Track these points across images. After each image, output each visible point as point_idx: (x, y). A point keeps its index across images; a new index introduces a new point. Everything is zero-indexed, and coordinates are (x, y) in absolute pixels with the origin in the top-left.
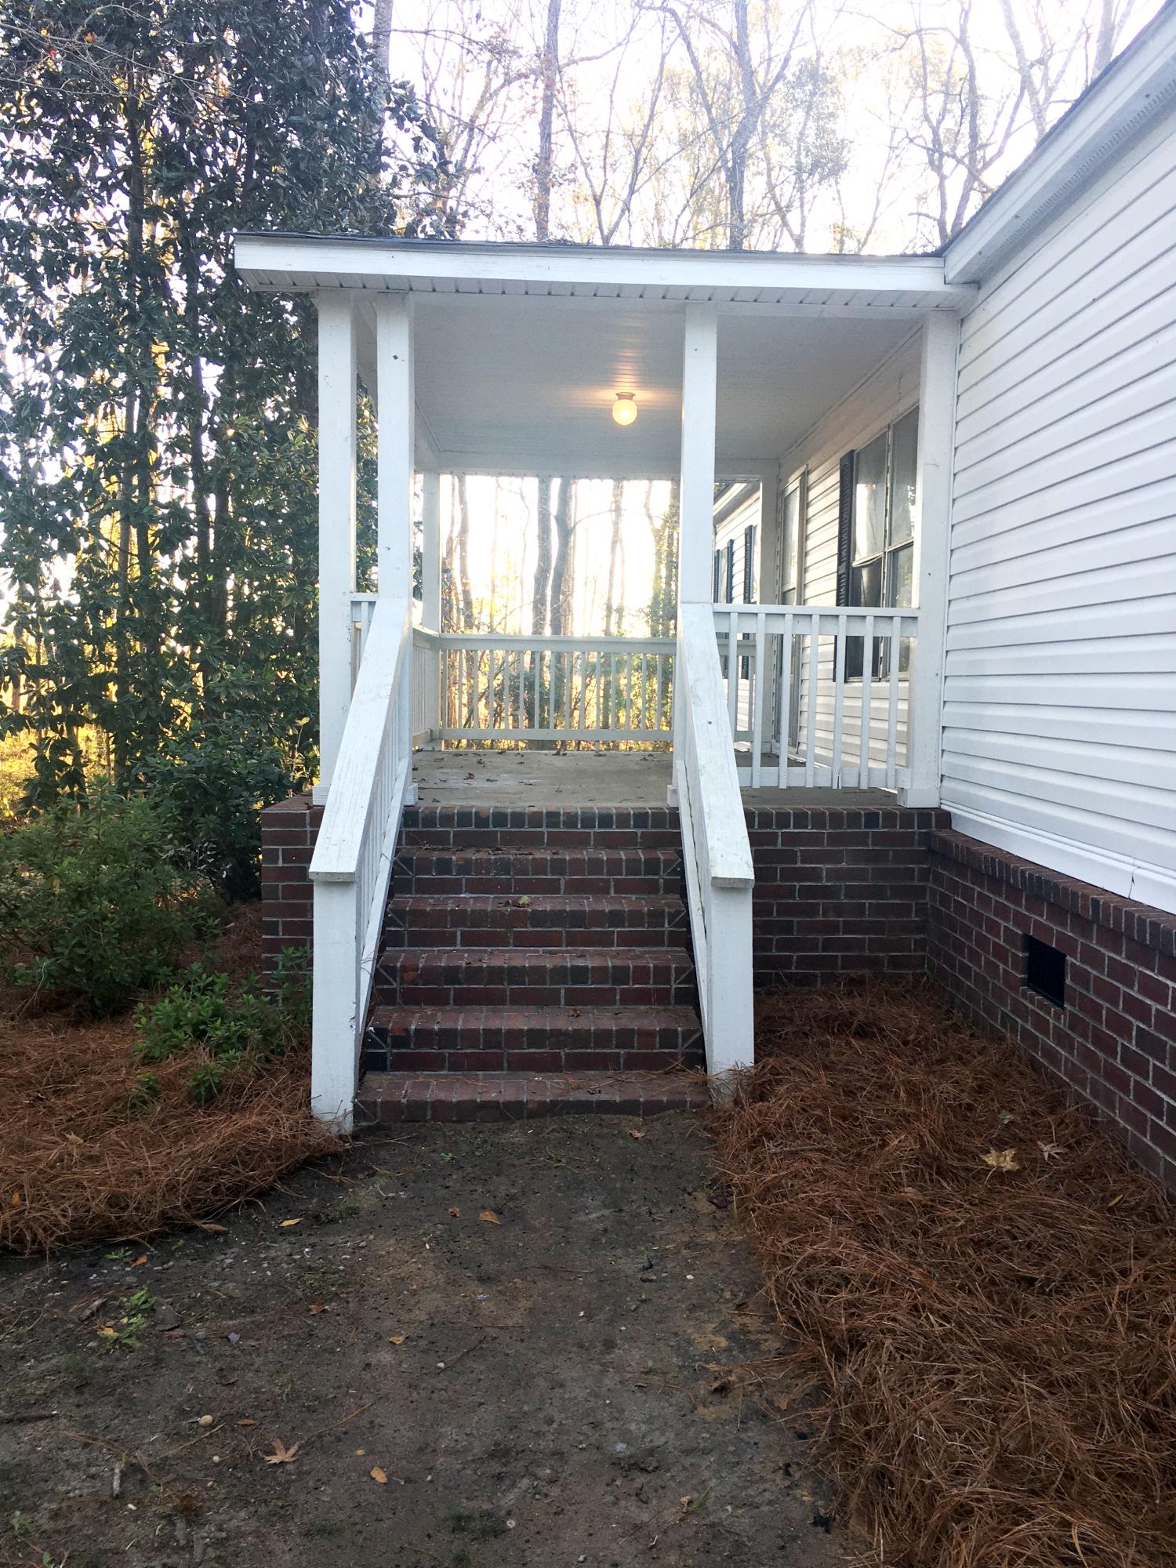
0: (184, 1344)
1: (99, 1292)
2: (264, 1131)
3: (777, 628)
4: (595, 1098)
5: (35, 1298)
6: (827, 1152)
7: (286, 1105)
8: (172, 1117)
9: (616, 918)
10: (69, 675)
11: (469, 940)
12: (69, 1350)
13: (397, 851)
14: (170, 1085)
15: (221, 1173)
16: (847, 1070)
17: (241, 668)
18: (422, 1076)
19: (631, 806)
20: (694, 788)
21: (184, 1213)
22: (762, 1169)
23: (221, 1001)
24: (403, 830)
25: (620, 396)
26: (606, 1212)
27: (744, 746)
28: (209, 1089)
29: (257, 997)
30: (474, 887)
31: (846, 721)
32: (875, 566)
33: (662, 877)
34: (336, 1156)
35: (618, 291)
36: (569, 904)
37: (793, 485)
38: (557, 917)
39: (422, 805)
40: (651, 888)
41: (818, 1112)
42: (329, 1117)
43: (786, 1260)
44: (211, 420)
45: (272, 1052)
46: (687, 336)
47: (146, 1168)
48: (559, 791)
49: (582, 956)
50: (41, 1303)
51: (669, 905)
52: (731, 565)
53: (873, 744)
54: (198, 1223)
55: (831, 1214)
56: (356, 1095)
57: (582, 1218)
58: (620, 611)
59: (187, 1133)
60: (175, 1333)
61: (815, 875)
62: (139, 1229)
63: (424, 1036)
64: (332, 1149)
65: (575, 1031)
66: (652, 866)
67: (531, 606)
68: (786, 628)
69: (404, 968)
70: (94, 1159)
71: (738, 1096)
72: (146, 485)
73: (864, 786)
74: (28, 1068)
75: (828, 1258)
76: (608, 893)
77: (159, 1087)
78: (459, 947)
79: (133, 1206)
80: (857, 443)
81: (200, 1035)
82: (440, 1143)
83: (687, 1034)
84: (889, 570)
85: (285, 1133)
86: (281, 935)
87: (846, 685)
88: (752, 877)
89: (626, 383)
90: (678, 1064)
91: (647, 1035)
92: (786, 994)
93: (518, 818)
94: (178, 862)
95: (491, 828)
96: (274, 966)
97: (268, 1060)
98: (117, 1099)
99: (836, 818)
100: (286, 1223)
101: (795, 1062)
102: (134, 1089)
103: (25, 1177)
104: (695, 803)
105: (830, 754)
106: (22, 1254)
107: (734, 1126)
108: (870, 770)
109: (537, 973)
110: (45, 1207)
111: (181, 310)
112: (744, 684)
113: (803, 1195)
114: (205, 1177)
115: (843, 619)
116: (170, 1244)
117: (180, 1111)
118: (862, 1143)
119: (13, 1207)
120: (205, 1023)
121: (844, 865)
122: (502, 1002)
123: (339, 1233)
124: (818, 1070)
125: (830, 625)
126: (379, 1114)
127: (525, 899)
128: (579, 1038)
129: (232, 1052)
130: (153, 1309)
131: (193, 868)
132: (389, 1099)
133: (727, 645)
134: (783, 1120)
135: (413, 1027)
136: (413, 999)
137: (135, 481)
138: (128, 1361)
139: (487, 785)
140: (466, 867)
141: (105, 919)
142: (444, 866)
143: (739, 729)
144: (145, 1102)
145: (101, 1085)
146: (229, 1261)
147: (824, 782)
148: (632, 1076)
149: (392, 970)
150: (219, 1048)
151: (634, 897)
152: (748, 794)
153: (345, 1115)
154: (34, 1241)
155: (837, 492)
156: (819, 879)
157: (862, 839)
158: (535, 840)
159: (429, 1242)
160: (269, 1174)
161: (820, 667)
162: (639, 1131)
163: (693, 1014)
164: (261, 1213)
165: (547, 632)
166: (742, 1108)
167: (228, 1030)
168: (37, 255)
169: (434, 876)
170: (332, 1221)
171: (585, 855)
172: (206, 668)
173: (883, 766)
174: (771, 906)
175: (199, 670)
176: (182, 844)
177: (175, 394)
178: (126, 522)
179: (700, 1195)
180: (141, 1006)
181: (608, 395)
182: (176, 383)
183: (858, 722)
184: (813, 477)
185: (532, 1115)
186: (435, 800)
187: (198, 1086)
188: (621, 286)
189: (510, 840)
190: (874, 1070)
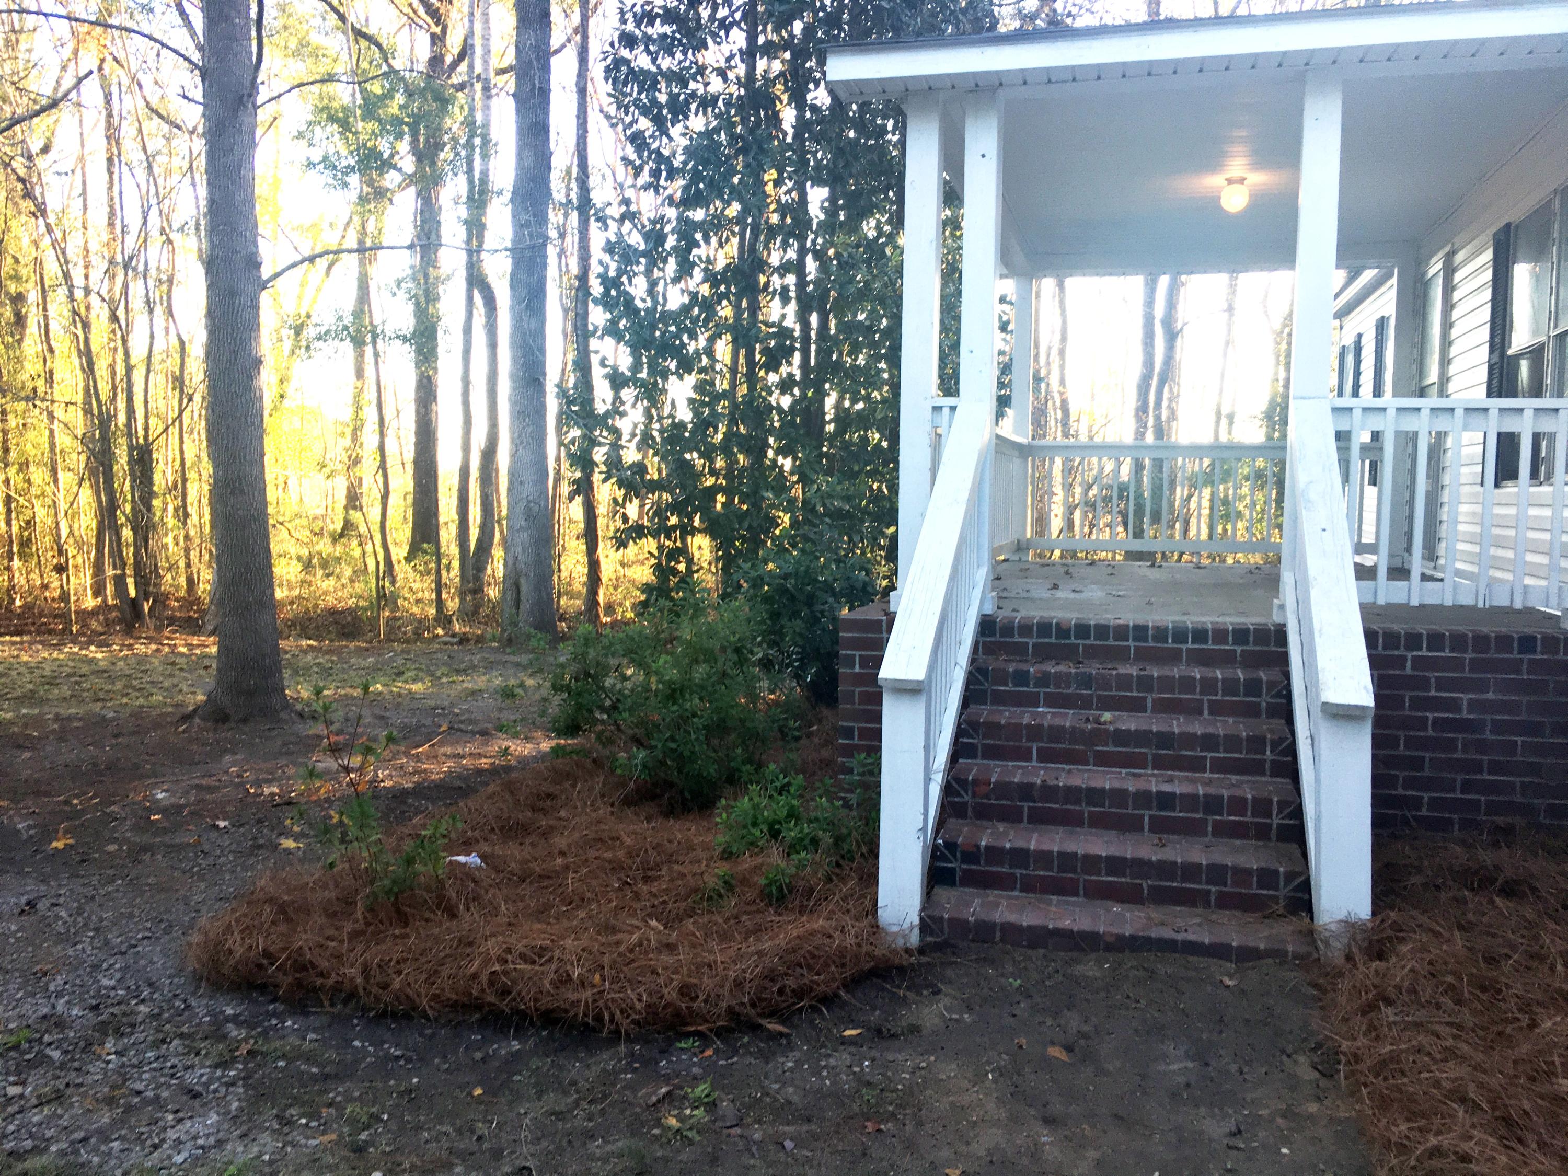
0: (741, 1145)
1: (667, 1079)
2: (830, 936)
3: (1410, 424)
4: (1180, 937)
5: (610, 1078)
6: (1459, 1027)
7: (853, 912)
8: (745, 913)
9: (1209, 741)
10: (683, 488)
11: (1046, 756)
12: (633, 1135)
13: (973, 661)
14: (744, 881)
15: (786, 974)
16: (1488, 933)
17: (835, 479)
18: (993, 894)
19: (1230, 621)
20: (1303, 603)
21: (752, 1012)
22: (1378, 1037)
23: (795, 802)
24: (981, 640)
25: (1230, 181)
26: (1190, 1065)
27: (1368, 560)
28: (780, 889)
29: (830, 801)
30: (1052, 701)
31: (1496, 531)
32: (1536, 353)
33: (1265, 700)
34: (901, 969)
35: (1228, 63)
36: (1156, 725)
37: (1435, 267)
38: (1142, 737)
39: (1002, 614)
40: (1251, 711)
41: (1450, 979)
42: (895, 929)
43: (1403, 1149)
44: (814, 242)
45: (843, 857)
46: (1307, 106)
47: (715, 962)
48: (1149, 603)
49: (1170, 780)
50: (614, 1084)
51: (1271, 731)
52: (1358, 361)
53: (1530, 557)
54: (763, 1022)
55: (1463, 1100)
56: (923, 909)
57: (1162, 1067)
58: (1231, 418)
59: (757, 930)
60: (734, 1131)
61: (1454, 705)
62: (707, 1021)
63: (994, 853)
64: (897, 961)
65: (1159, 861)
66: (1253, 687)
67: (1133, 413)
68: (1423, 425)
69: (975, 782)
70: (671, 948)
71: (1350, 951)
72: (754, 308)
73: (1518, 605)
74: (621, 854)
75: (1456, 1153)
76: (1201, 713)
77: (733, 882)
78: (1034, 763)
79: (702, 997)
80: (1515, 215)
81: (775, 834)
82: (1009, 968)
83: (1290, 876)
84: (1554, 357)
85: (850, 940)
86: (856, 741)
87: (1497, 491)
88: (1371, 703)
89: (1237, 166)
90: (1280, 908)
91: (1242, 874)
92: (1415, 838)
93: (1102, 630)
94: (766, 664)
95: (1073, 640)
96: (850, 771)
97: (838, 865)
98: (696, 891)
99: (1481, 641)
100: (848, 1033)
101: (1424, 919)
102: (711, 882)
103: (606, 959)
104: (1304, 622)
105: (1474, 569)
106: (601, 1032)
107: (1344, 985)
108: (1526, 587)
109: (1119, 796)
110: (622, 989)
111: (789, 139)
112: (1371, 492)
113: (1426, 1075)
114: (771, 976)
115: (1493, 413)
116: (737, 1040)
117: (754, 908)
118: (1507, 1021)
119: (594, 986)
120: (780, 823)
121: (1490, 695)
122: (1080, 824)
123: (900, 1051)
124: (1450, 929)
125: (1478, 419)
126: (946, 930)
127: (1107, 716)
128: (1165, 869)
129: (803, 854)
130: (714, 1104)
131: (779, 671)
132: (956, 915)
133: (1348, 449)
134: (1406, 984)
135: (983, 843)
136: (984, 813)
137: (744, 304)
138: (686, 1155)
139: (1072, 596)
140: (1044, 680)
141: (694, 715)
142: (1021, 678)
143: (1364, 541)
144: (720, 896)
145: (682, 876)
146: (790, 1064)
147: (1466, 600)
148: (1223, 916)
149: (963, 783)
150: (792, 849)
151: (1231, 720)
152: (1368, 611)
153: (912, 928)
154: (612, 1020)
155: (1490, 271)
156: (1459, 709)
157: (1515, 666)
158: (1120, 655)
159: (992, 1071)
160: (834, 979)
161: (1464, 470)
162: (1231, 978)
163: (1298, 853)
164: (824, 1019)
165: (1150, 438)
166: (1355, 965)
167: (801, 831)
168: (663, 98)
169: (1010, 687)
170: (894, 1036)
171: (1176, 672)
172: (804, 479)
173: (1544, 583)
174: (1397, 738)
175: (797, 482)
176: (770, 646)
177: (783, 218)
178: (736, 343)
179: (1301, 1059)
180: (723, 801)
181: (1215, 181)
182: (783, 209)
183: (1512, 533)
184: (1459, 257)
185: (1109, 948)
186: (1014, 610)
187: (769, 885)
188: (1230, 58)
189: (1092, 653)
190: (1523, 937)
